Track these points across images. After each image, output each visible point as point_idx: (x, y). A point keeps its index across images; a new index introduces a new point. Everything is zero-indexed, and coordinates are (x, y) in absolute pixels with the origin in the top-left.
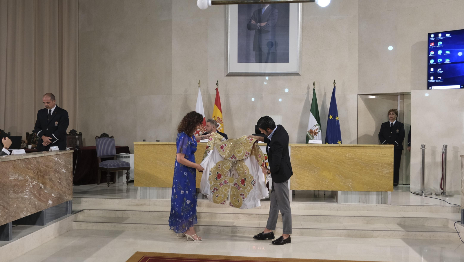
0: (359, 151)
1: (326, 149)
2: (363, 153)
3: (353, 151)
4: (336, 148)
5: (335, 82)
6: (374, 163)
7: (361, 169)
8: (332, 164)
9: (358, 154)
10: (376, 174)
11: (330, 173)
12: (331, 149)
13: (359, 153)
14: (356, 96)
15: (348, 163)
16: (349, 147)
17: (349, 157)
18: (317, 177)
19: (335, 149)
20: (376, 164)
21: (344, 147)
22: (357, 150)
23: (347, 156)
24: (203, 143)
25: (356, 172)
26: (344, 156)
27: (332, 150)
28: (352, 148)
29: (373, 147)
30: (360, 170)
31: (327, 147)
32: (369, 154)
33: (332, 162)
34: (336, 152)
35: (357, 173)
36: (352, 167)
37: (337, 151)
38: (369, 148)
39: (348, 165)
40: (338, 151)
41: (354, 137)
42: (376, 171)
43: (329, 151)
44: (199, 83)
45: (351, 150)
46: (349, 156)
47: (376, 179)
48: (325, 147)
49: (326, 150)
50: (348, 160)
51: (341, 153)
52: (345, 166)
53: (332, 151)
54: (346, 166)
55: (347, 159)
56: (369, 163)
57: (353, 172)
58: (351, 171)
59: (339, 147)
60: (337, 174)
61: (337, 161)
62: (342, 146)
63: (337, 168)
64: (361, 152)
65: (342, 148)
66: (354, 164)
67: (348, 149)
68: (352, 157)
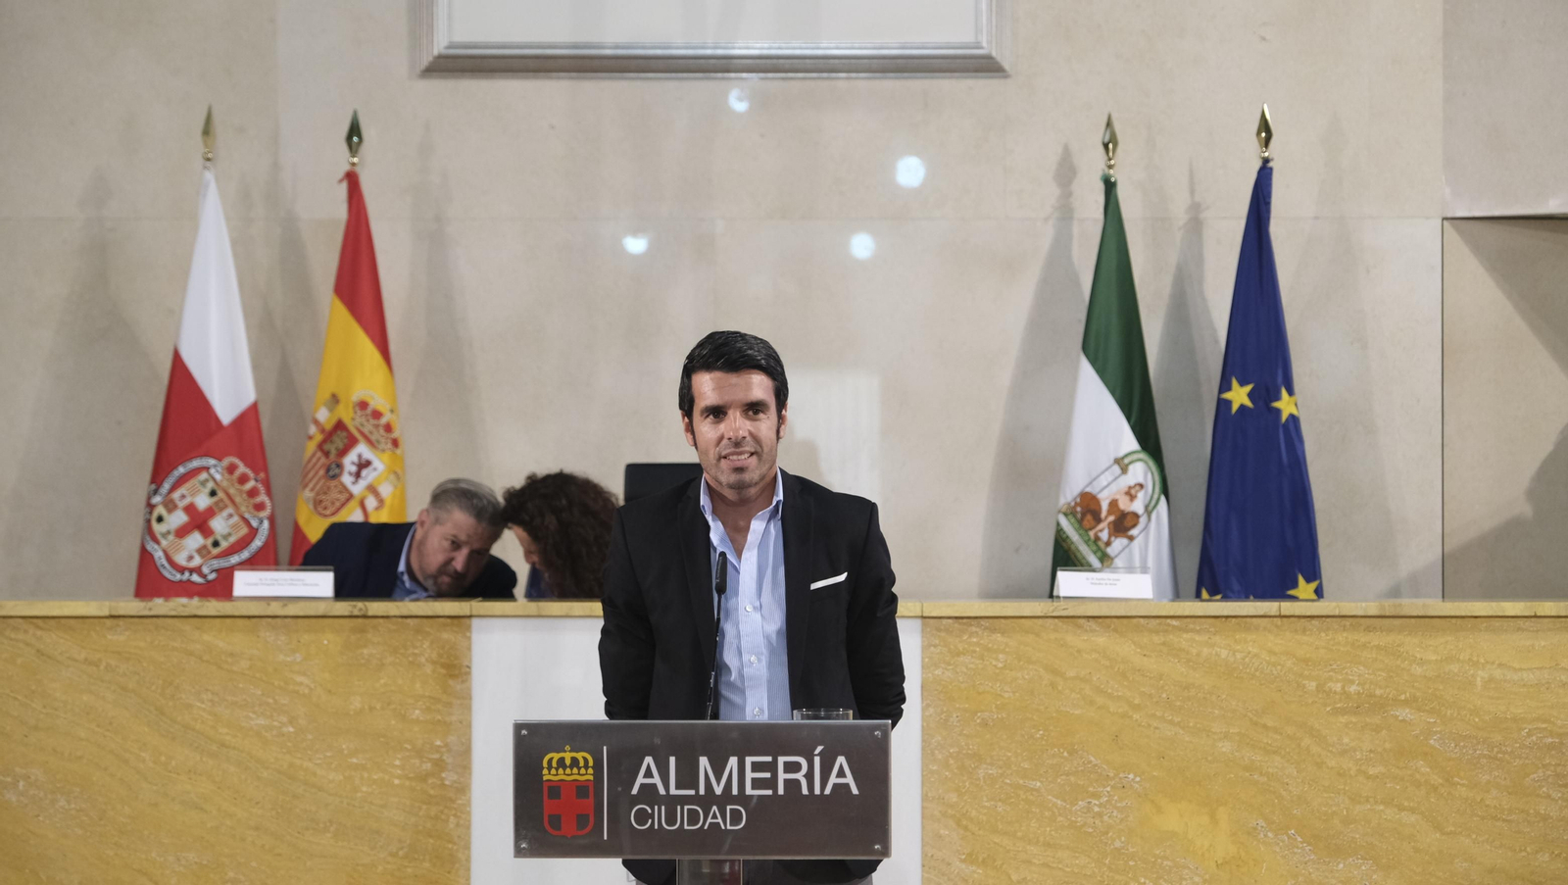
0: (1426, 652)
1: (1183, 640)
2: (1455, 668)
3: (1378, 647)
4: (1257, 628)
5: (1265, 126)
6: (1529, 734)
7: (1437, 780)
8: (1225, 747)
9: (1418, 670)
10: (1545, 818)
11: (1213, 816)
12: (1217, 639)
13: (1422, 662)
14: (1427, 234)
15: (1346, 740)
16: (1347, 622)
17: (1344, 692)
18: (1118, 844)
19: (1252, 636)
20: (1551, 747)
21: (1315, 622)
22: (1411, 643)
23: (1338, 687)
24: (263, 604)
25: (1401, 808)
26: (1312, 685)
27: (1222, 648)
28: (1368, 629)
29: (1520, 622)
30: (1435, 789)
31: (1197, 625)
32: (1498, 673)
33: (1226, 736)
34: (1256, 655)
35: (1413, 810)
36: (1371, 772)
37: (1264, 655)
38: (1497, 623)
39: (1343, 753)
40: (1271, 652)
41: (1421, 552)
42: (1549, 796)
43: (1206, 651)
44: (207, 131)
45: (1364, 646)
46: (1353, 689)
47: (1547, 857)
48: (1174, 622)
49: (1184, 645)
50: (1343, 719)
51: (1289, 664)
52: (1320, 765)
53: (1224, 653)
54: (1332, 763)
55: (1344, 712)
56: (1497, 738)
57: (1382, 803)
58: (1367, 801)
59: (1278, 621)
60: (1262, 823)
61: (1265, 726)
62: (1297, 613)
63: (1261, 774)
64: (1434, 658)
65: (1296, 631)
66: (1388, 746)
67: (1341, 637)
68: (1372, 695)
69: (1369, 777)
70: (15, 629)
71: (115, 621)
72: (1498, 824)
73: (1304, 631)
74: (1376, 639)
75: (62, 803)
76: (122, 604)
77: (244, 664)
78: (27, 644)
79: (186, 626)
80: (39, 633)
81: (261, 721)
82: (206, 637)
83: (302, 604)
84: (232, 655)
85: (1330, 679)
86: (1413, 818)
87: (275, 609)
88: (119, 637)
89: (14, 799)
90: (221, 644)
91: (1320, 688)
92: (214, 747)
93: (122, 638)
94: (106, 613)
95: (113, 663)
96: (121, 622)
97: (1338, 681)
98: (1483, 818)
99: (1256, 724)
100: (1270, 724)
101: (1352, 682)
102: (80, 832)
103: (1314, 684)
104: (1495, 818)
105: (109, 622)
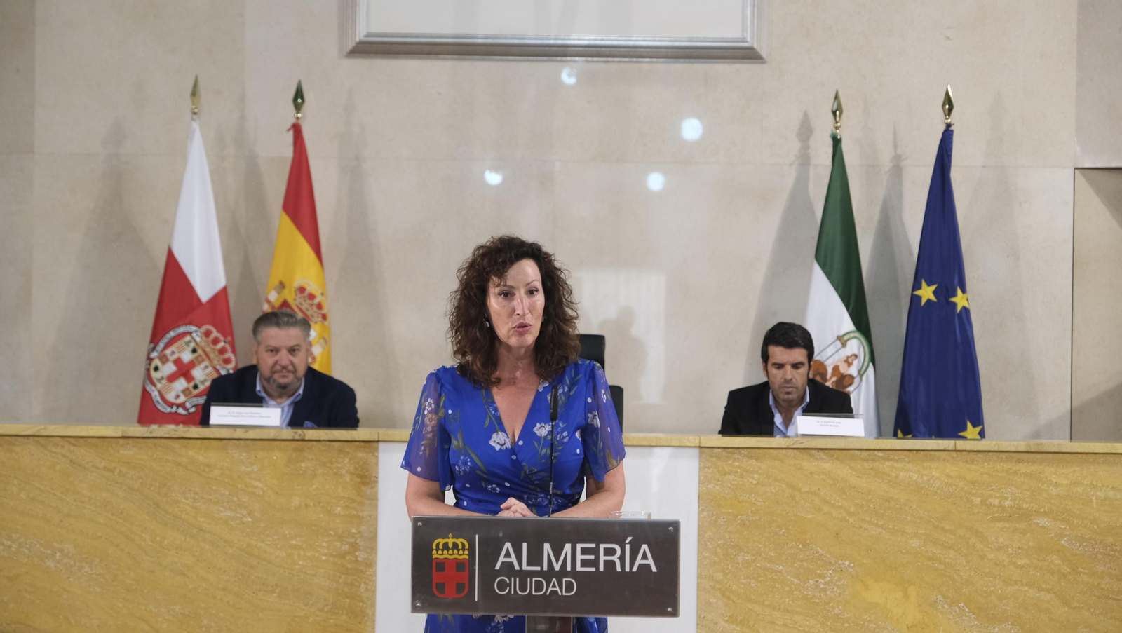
0: (1059, 477)
1: (885, 467)
2: (1080, 490)
3: (1026, 474)
4: (938, 459)
5: (948, 101)
7: (1066, 569)
8: (915, 543)
9: (1053, 491)
11: (906, 595)
12: (910, 466)
13: (1057, 485)
14: (1063, 179)
15: (1001, 540)
16: (1003, 455)
17: (1001, 506)
18: (837, 611)
19: (934, 465)
21: (980, 455)
22: (1049, 471)
23: (996, 502)
24: (231, 430)
25: (1040, 589)
26: (977, 500)
27: (914, 472)
28: (1019, 461)
30: (1065, 576)
31: (892, 455)
32: (1111, 494)
33: (916, 535)
34: (937, 478)
35: (1048, 591)
36: (1020, 562)
37: (944, 478)
38: (1111, 458)
39: (1000, 548)
40: (948, 476)
41: (1054, 406)
43: (902, 474)
44: (194, 93)
45: (1015, 473)
46: (1007, 503)
48: (880, 454)
49: (887, 470)
50: (1000, 525)
51: (961, 484)
52: (982, 557)
53: (915, 476)
54: (991, 556)
55: (1000, 520)
56: (1110, 540)
57: (1026, 585)
58: (1016, 584)
59: (954, 454)
60: (940, 598)
61: (943, 529)
62: (968, 449)
63: (940, 563)
64: (1065, 482)
65: (967, 461)
66: (1031, 544)
67: (999, 466)
68: (1020, 508)
69: (1017, 567)
70: (56, 445)
71: (126, 441)
72: (1110, 601)
73: (973, 461)
74: (1025, 468)
75: (87, 569)
76: (132, 429)
77: (217, 472)
78: (64, 456)
79: (176, 445)
80: (72, 448)
81: (229, 513)
82: (190, 453)
83: (258, 430)
84: (208, 466)
85: (991, 496)
86: (1048, 597)
87: (239, 433)
88: (129, 452)
89: (52, 566)
90: (201, 458)
91: (983, 502)
92: (195, 531)
93: (131, 453)
94: (119, 434)
95: (124, 470)
96: (130, 441)
97: (996, 497)
98: (1099, 597)
99: (937, 527)
100: (947, 527)
101: (1006, 499)
102: (99, 590)
103: (979, 499)
104: (1108, 598)
105: (121, 441)
